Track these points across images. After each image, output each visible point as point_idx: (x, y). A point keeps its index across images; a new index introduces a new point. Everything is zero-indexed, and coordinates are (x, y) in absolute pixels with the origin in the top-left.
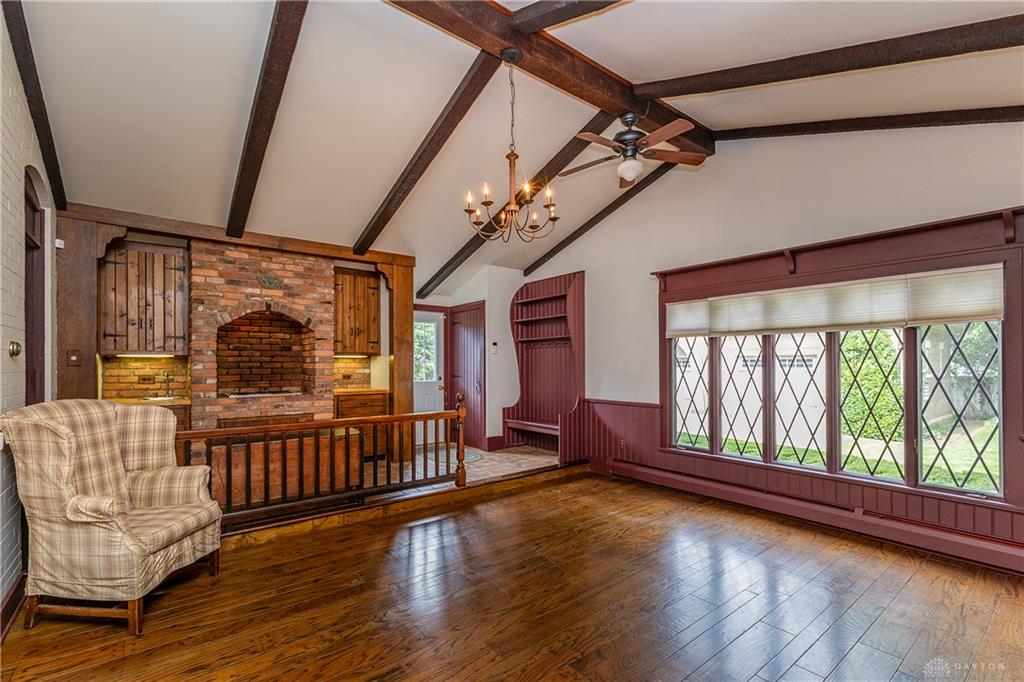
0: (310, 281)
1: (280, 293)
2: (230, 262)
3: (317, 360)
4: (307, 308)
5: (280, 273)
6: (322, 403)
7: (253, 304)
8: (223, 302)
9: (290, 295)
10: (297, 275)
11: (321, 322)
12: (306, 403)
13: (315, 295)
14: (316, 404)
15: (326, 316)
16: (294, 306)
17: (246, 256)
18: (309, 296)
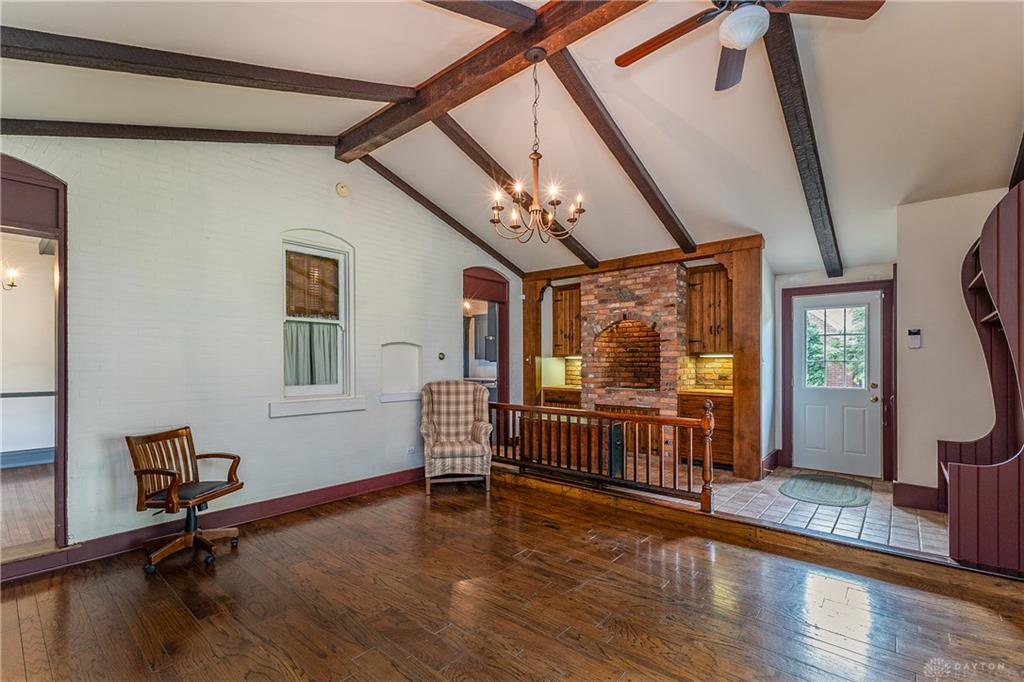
0: (655, 289)
1: (633, 304)
2: (601, 286)
3: (661, 360)
4: (653, 314)
5: (632, 287)
6: (666, 400)
7: (614, 316)
8: (597, 317)
9: (640, 304)
10: (645, 285)
11: (665, 324)
12: (653, 399)
13: (659, 300)
14: (662, 401)
15: (670, 318)
16: (644, 313)
17: (610, 279)
18: (655, 302)
